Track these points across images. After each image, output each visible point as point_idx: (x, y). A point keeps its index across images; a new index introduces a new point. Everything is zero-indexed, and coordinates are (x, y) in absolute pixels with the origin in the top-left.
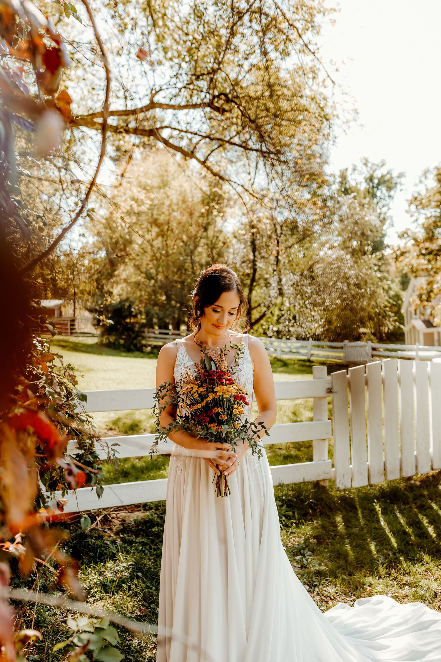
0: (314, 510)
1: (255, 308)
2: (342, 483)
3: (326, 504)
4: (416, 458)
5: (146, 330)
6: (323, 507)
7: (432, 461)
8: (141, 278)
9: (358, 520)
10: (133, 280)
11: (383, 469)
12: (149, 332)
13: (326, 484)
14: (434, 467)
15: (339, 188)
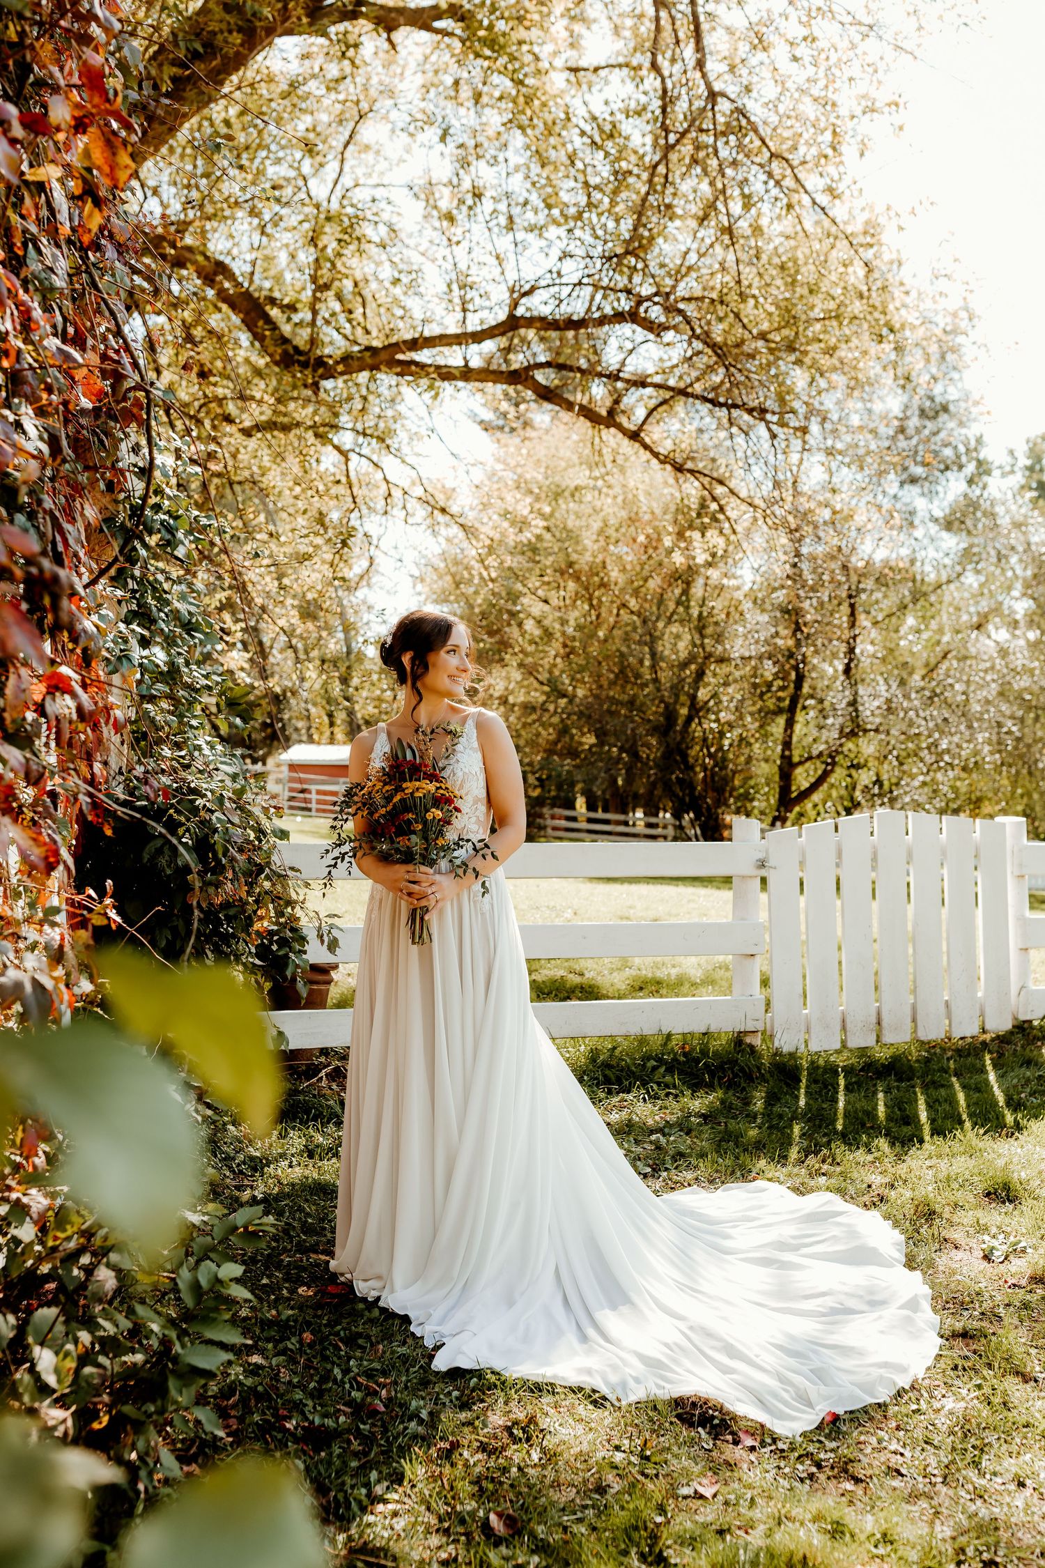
0: (712, 1075)
1: (801, 763)
2: (786, 1042)
3: (742, 1070)
4: (947, 1004)
5: (546, 811)
6: (736, 1075)
7: (982, 1015)
8: (538, 697)
9: (797, 1097)
10: (519, 697)
11: (874, 1020)
12: (553, 817)
13: (756, 1041)
14: (988, 1027)
15: (1023, 481)
